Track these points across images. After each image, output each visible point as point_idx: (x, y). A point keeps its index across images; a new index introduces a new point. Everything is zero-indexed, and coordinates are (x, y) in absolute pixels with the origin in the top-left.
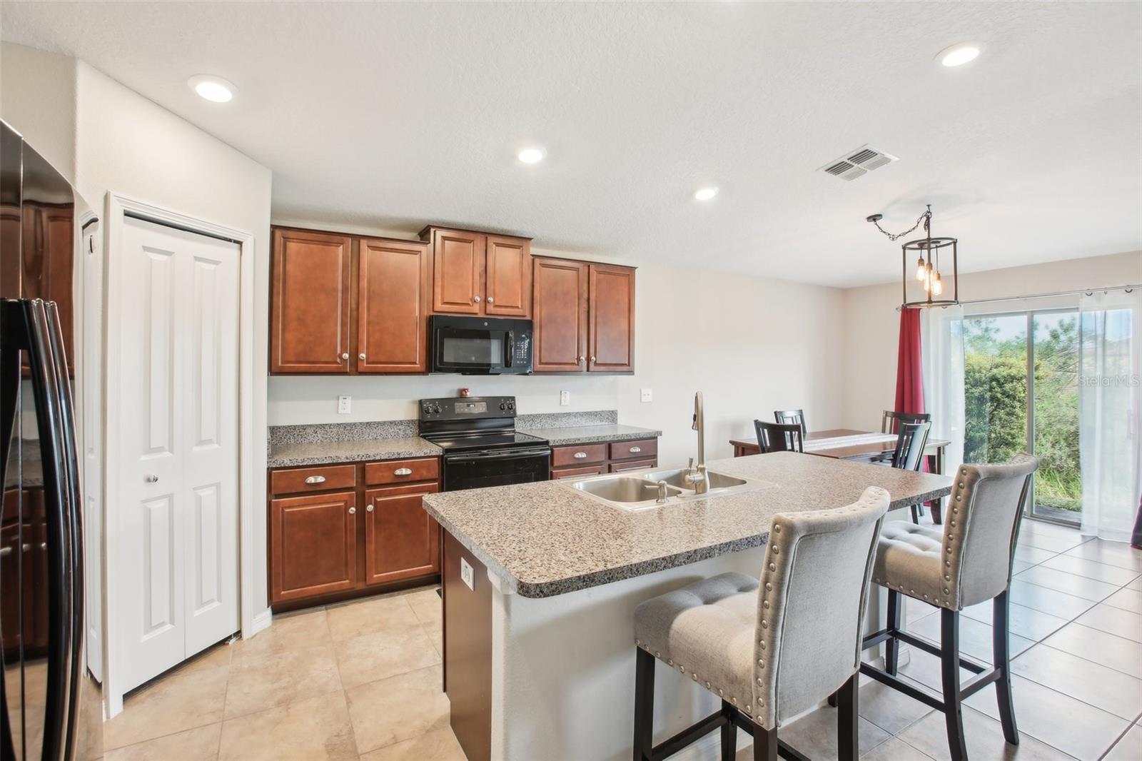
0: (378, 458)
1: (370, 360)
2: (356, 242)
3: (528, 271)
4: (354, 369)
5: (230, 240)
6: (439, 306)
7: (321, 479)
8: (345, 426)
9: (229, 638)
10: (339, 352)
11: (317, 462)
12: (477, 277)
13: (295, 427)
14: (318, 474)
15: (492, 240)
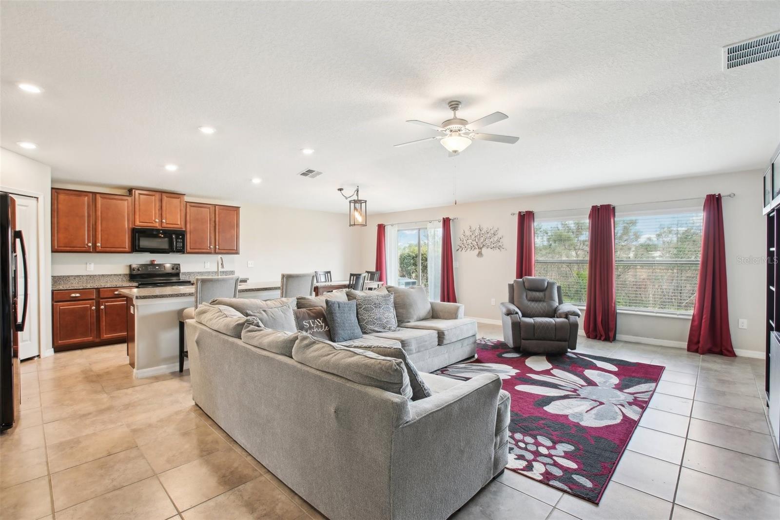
0: (106, 287)
1: (103, 246)
2: (94, 195)
3: (184, 209)
4: (95, 250)
5: (33, 197)
6: (138, 223)
7: (78, 295)
8: (90, 276)
9: (34, 357)
10: (86, 243)
11: (76, 288)
12: (157, 211)
13: (64, 276)
14: (77, 293)
15: (163, 194)
